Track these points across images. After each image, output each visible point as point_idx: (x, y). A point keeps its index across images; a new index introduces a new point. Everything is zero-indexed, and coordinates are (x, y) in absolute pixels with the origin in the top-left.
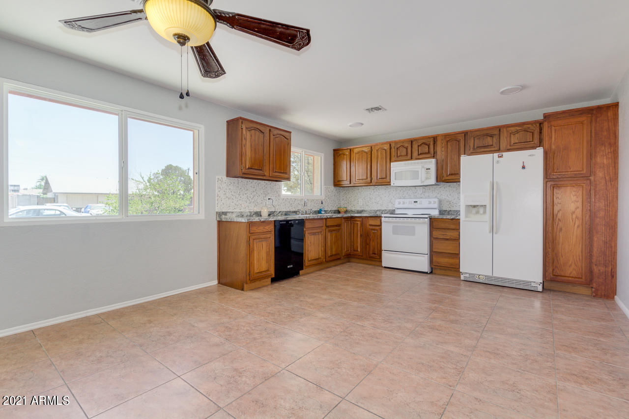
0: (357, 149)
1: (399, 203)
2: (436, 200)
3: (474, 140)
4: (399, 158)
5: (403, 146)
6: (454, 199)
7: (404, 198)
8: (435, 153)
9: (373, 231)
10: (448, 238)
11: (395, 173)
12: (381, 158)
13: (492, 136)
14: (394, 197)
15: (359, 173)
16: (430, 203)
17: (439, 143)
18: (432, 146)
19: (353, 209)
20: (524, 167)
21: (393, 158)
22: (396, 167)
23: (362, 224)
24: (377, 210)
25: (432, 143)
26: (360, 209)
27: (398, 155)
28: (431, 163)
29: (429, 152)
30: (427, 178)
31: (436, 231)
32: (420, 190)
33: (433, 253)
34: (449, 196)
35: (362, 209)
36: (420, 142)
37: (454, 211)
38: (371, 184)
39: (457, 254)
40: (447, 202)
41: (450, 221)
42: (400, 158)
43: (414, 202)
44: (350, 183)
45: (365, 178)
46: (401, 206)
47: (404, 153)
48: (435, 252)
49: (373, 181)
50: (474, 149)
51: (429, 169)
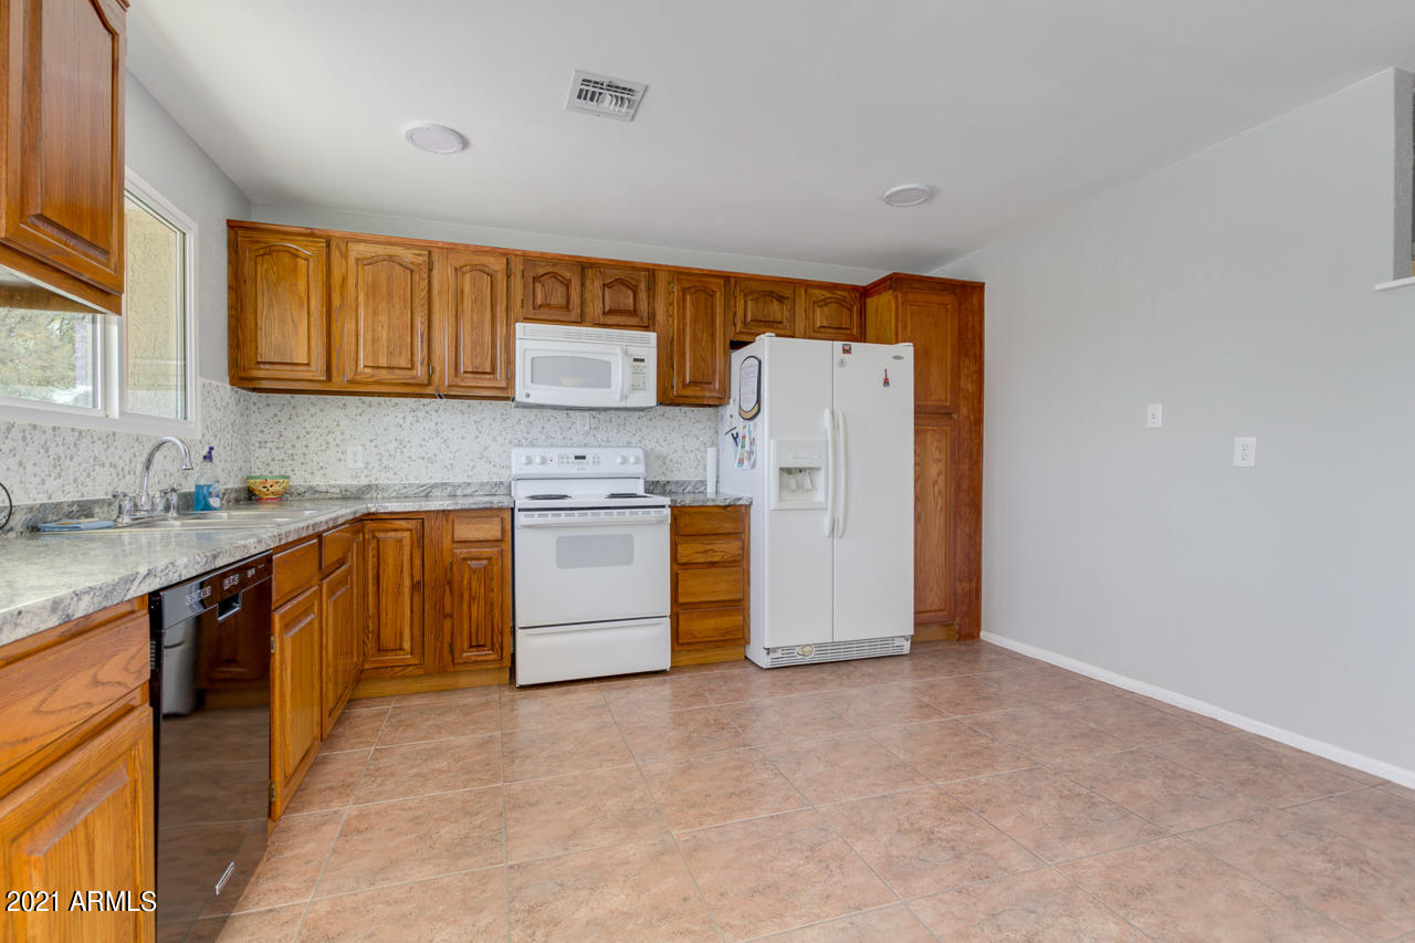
0: (362, 247)
1: (529, 461)
2: (640, 453)
3: (746, 302)
4: (541, 313)
5: (554, 275)
6: (675, 451)
7: (532, 445)
8: (652, 316)
9: (473, 564)
10: (716, 559)
11: (533, 359)
12: (475, 301)
13: (781, 299)
14: (494, 439)
15: (375, 340)
16: (625, 461)
17: (661, 288)
18: (643, 295)
19: (318, 481)
20: (886, 382)
21: (517, 309)
22: (535, 342)
23: (420, 541)
24: (435, 486)
25: (643, 286)
26: (355, 482)
27: (539, 301)
28: (646, 344)
29: (634, 313)
30: (635, 388)
31: (686, 542)
32: (582, 423)
33: (681, 608)
34: (661, 441)
35: (364, 482)
36: (612, 275)
37: (678, 482)
38: (429, 390)
39: (740, 600)
40: (658, 457)
41: (721, 511)
42: (544, 313)
43: (577, 458)
44: (329, 378)
45: (404, 363)
46: (535, 469)
47: (558, 297)
48: (683, 604)
49: (436, 377)
50: (745, 323)
51: (643, 360)
